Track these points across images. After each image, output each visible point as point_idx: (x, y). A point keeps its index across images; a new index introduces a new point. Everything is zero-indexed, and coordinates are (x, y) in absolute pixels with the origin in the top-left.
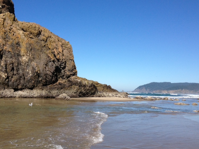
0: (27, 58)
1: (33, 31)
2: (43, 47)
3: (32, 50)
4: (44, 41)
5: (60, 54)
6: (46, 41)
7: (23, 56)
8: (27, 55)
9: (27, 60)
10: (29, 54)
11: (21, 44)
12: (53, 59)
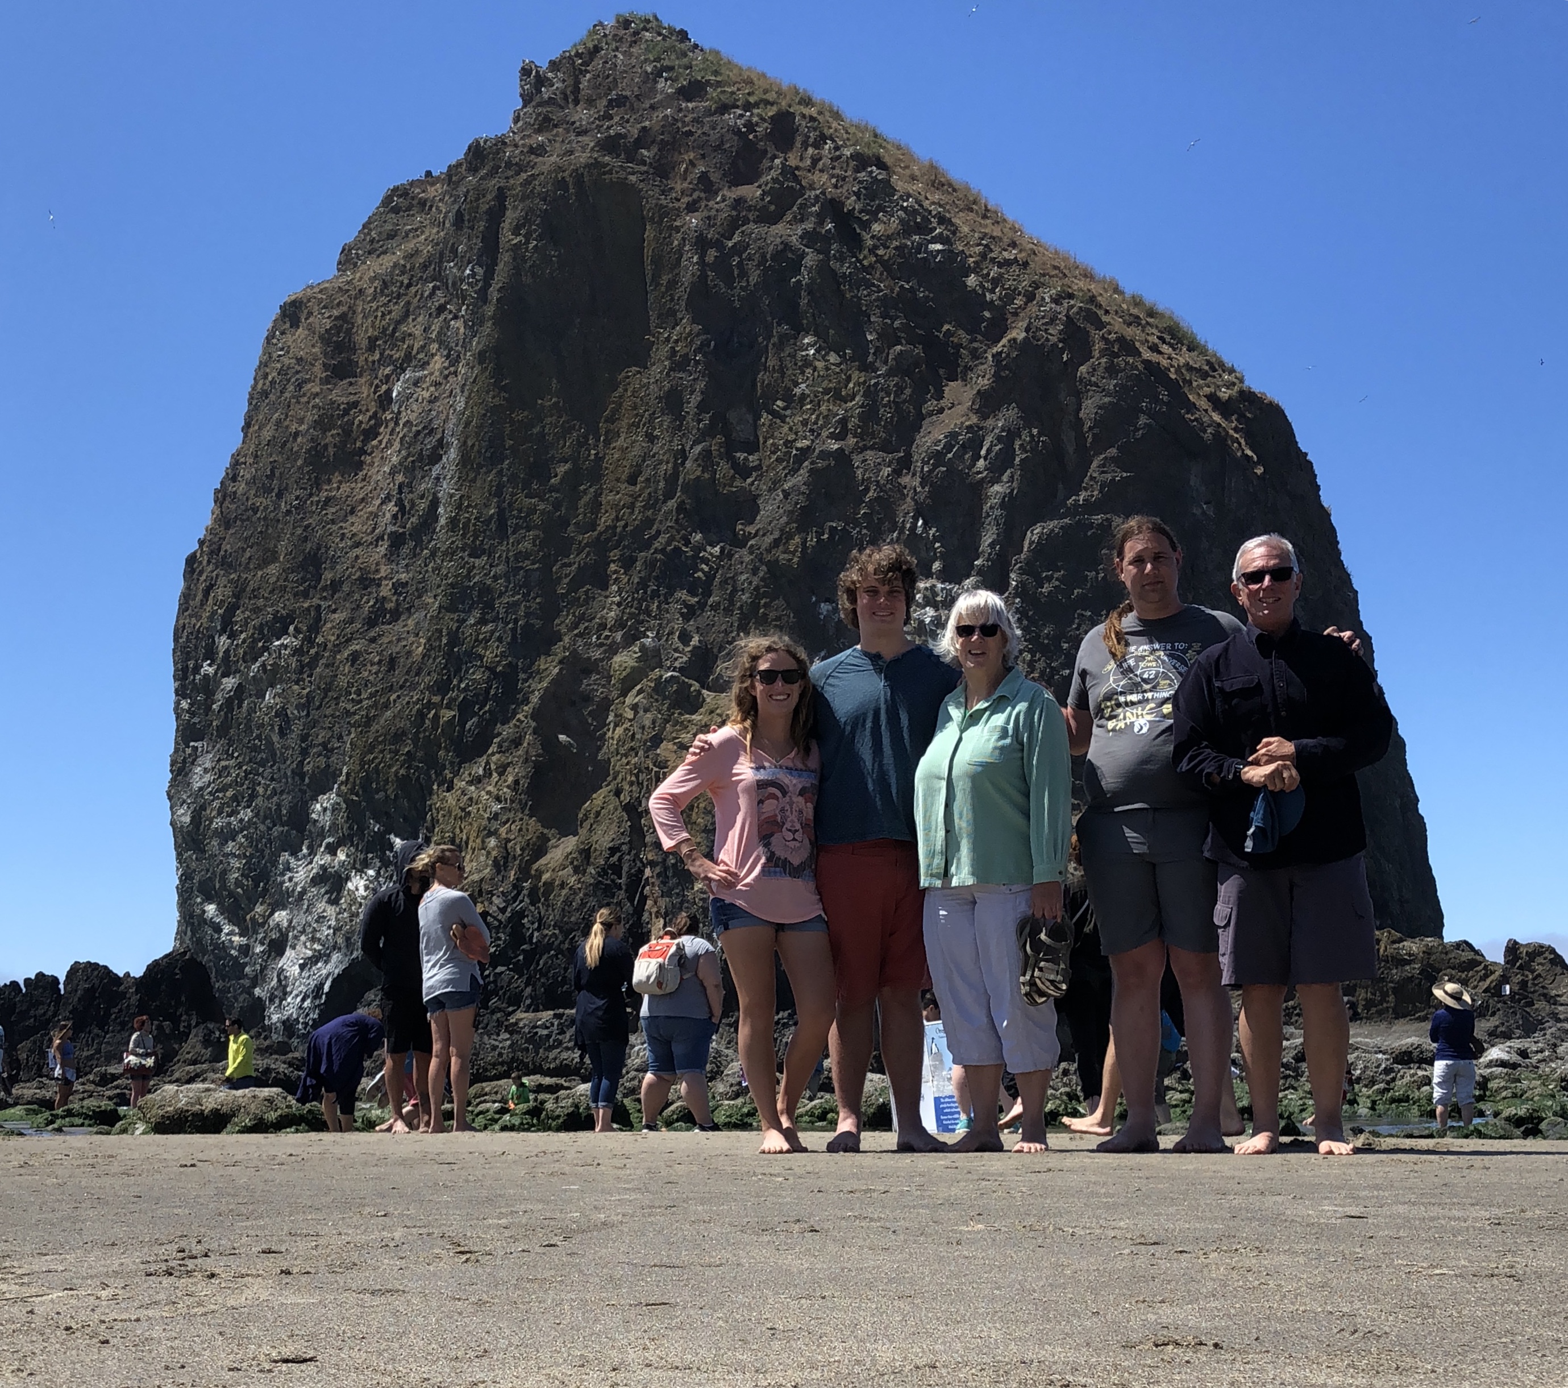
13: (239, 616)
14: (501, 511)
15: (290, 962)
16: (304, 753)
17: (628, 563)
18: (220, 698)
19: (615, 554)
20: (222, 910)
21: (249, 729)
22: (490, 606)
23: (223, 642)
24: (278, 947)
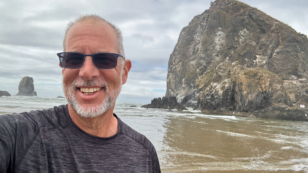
0: (246, 92)
1: (251, 74)
2: (257, 84)
3: (250, 87)
4: (258, 79)
5: (267, 88)
6: (260, 80)
7: (244, 91)
8: (246, 90)
9: (246, 93)
10: (248, 89)
11: (243, 84)
12: (261, 92)
13: (176, 60)
14: (206, 49)
15: (178, 96)
16: (182, 74)
17: (221, 54)
18: (173, 69)
19: (219, 54)
20: (171, 90)
21: (176, 72)
22: (204, 59)
23: (174, 63)
24: (177, 95)
